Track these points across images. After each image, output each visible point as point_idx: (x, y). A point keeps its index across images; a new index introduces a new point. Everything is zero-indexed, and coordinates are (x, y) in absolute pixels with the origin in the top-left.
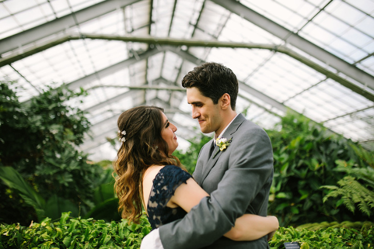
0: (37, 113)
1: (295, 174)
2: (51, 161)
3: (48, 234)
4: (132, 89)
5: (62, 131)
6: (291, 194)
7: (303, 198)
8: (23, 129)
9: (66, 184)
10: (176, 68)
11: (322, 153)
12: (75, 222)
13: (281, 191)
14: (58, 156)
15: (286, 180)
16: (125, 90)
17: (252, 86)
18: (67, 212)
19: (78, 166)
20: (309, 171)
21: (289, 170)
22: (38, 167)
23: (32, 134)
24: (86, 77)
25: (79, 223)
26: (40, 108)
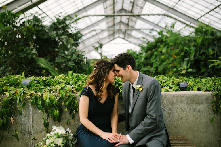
0: (54, 30)
1: (199, 57)
2: (63, 55)
3: (63, 80)
4: (107, 16)
5: (67, 39)
6: (196, 69)
7: (202, 71)
8: (47, 38)
9: (72, 67)
10: (131, 2)
11: (215, 45)
12: (75, 75)
13: (190, 68)
15: (193, 62)
16: (103, 17)
17: (177, 10)
18: (71, 71)
19: (76, 57)
20: (207, 56)
21: (195, 56)
22: (56, 58)
23: (52, 41)
24: (79, 11)
25: (77, 75)
26: (55, 28)
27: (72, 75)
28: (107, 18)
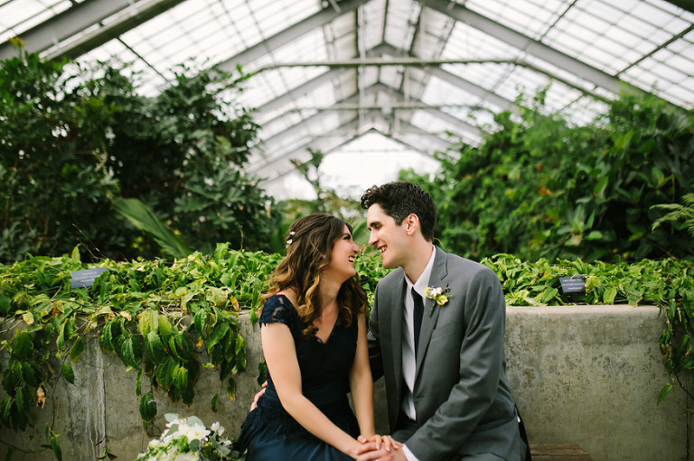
0: (169, 114)
1: (621, 195)
2: (198, 189)
3: (199, 270)
4: (334, 67)
5: (212, 140)
6: (613, 232)
7: (634, 237)
8: (150, 139)
9: (225, 227)
10: (409, 22)
11: (672, 158)
12: (237, 254)
13: (595, 228)
14: (209, 182)
15: (604, 209)
16: (323, 70)
17: (554, 46)
18: (225, 242)
19: (241, 196)
20: (647, 191)
21: (609, 191)
22: (177, 200)
23: (165, 147)
24: (248, 50)
25: (242, 256)
26: (173, 106)
27: (226, 257)
28: (335, 73)
